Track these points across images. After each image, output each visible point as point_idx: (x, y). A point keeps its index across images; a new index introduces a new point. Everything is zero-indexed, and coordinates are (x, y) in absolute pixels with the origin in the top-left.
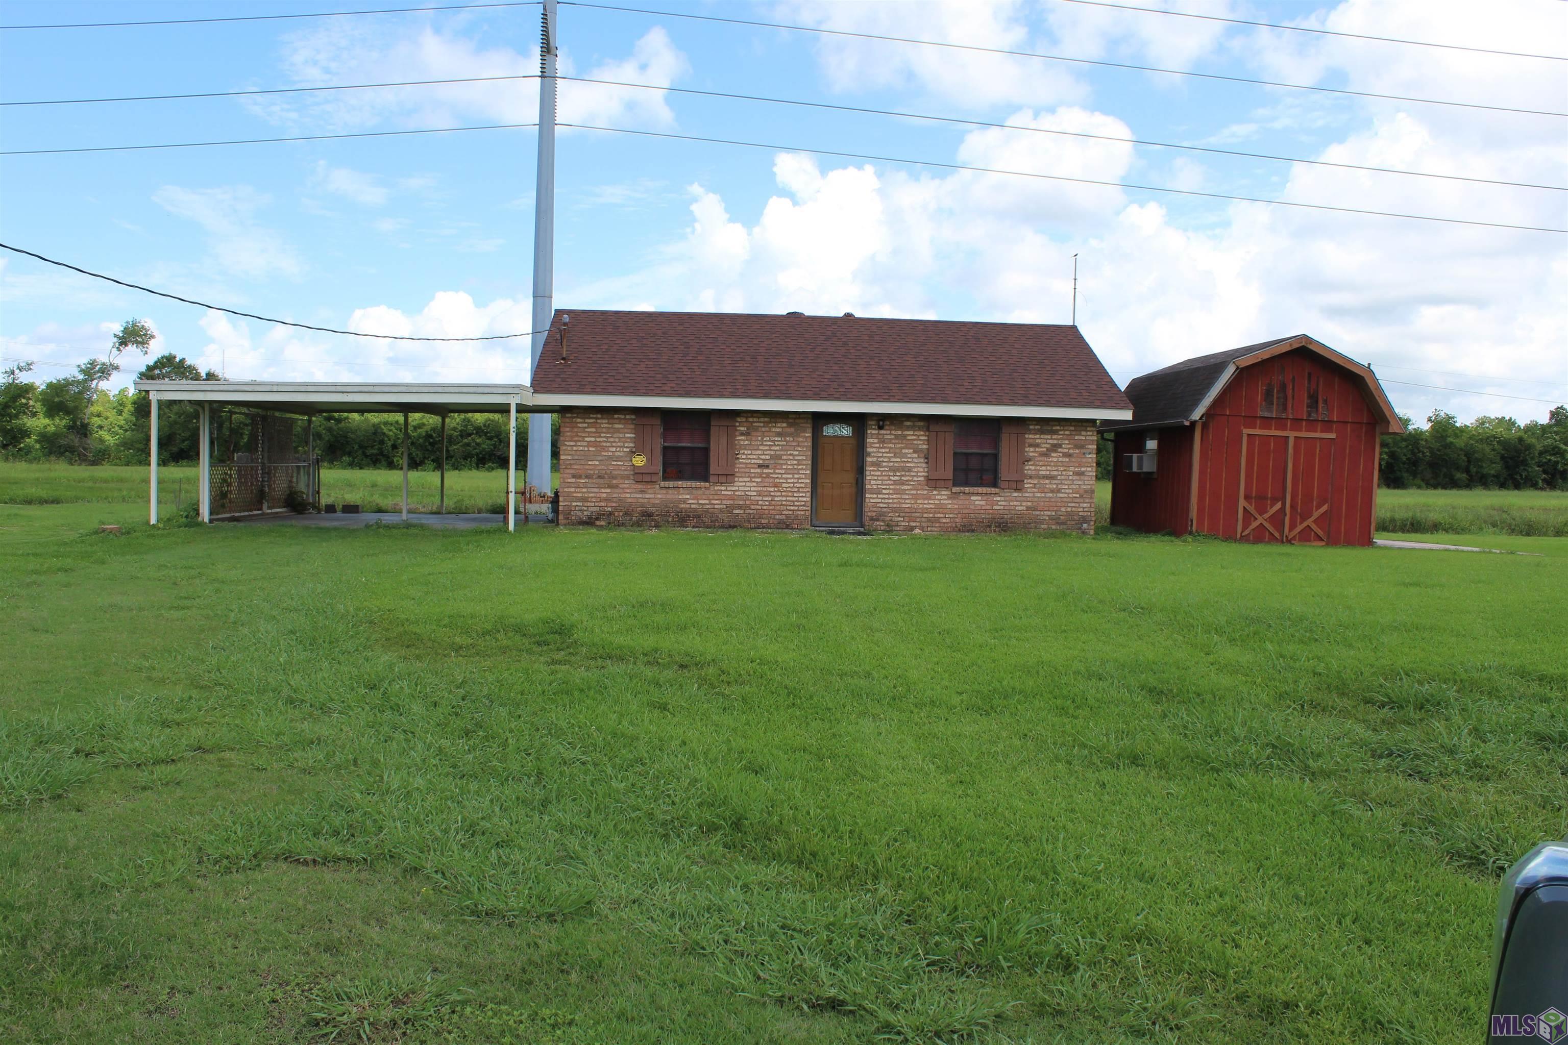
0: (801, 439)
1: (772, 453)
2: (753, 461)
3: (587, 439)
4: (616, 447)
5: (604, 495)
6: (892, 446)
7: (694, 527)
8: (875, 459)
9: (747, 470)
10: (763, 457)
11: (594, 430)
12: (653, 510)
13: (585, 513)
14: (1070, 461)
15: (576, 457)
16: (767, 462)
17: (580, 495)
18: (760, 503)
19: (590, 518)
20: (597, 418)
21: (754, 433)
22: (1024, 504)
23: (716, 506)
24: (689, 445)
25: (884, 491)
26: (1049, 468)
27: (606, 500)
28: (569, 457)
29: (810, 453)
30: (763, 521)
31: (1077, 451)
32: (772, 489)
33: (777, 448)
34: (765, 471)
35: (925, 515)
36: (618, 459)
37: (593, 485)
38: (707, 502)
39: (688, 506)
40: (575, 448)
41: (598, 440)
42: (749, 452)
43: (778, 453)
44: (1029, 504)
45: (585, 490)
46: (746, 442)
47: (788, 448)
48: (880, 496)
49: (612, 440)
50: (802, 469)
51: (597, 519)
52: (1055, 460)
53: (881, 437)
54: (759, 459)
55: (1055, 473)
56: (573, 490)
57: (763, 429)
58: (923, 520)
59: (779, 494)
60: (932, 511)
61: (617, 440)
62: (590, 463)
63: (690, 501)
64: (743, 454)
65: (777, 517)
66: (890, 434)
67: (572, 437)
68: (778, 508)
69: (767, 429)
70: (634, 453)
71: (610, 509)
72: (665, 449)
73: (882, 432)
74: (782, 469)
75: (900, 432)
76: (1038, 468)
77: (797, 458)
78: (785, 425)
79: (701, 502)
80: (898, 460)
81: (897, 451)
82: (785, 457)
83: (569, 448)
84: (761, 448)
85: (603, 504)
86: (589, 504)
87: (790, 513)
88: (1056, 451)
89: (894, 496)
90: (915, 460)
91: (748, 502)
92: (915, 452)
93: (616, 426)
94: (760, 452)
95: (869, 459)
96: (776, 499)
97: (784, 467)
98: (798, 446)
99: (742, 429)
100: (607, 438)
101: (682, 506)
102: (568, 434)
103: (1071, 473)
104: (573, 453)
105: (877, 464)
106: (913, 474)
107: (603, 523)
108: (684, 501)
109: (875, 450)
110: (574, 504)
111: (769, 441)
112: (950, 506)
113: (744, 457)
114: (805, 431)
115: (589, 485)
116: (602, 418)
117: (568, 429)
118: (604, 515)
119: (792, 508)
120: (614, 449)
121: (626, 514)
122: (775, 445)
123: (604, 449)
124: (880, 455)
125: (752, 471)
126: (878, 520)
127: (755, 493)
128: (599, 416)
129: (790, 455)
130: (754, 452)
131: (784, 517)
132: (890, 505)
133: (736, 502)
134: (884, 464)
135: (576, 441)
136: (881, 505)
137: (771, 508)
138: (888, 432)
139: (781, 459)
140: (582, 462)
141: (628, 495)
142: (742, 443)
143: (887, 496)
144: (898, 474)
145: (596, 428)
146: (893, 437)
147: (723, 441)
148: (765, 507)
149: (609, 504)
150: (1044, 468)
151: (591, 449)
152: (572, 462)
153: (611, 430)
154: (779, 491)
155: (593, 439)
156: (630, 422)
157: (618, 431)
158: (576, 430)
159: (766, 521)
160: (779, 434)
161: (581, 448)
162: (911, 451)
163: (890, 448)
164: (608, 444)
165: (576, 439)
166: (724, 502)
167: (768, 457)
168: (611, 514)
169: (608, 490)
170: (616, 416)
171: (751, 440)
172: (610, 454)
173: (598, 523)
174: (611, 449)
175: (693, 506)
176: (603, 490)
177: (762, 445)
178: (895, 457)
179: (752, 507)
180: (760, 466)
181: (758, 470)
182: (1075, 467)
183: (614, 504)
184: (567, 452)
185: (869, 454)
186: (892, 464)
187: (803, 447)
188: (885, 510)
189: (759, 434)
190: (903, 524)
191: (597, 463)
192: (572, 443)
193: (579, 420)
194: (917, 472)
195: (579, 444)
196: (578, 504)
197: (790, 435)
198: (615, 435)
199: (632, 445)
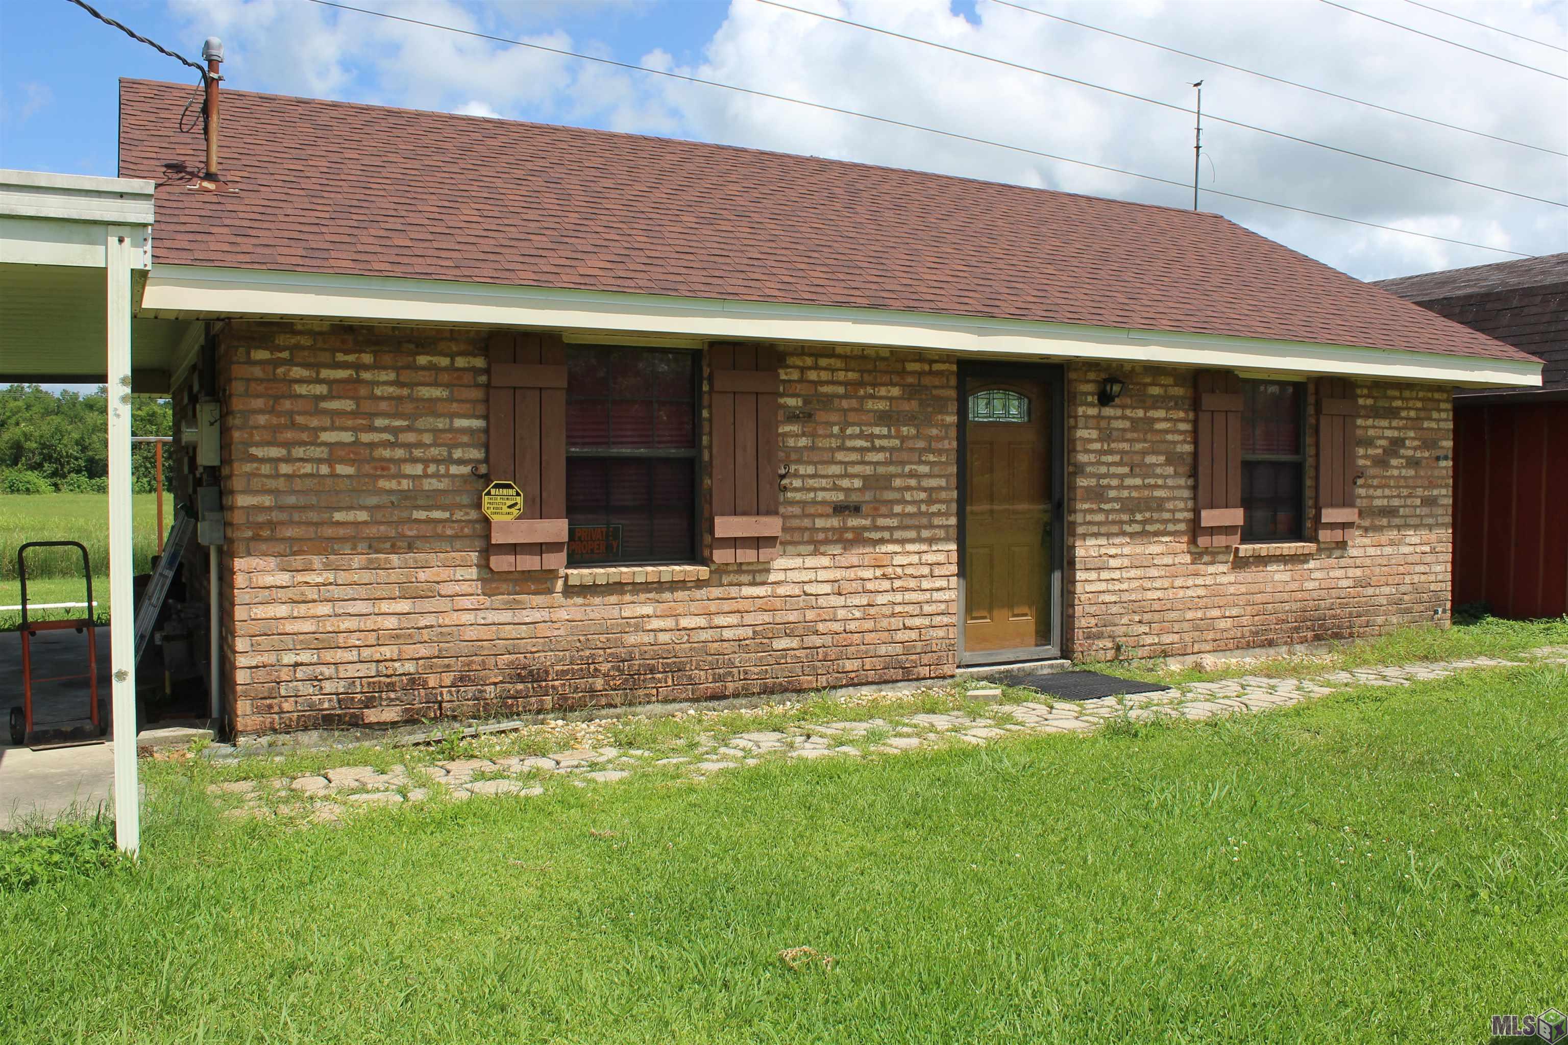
0: (934, 432)
1: (868, 470)
2: (821, 496)
3: (326, 437)
4: (426, 462)
5: (391, 623)
6: (1125, 446)
7: (666, 701)
8: (1093, 482)
9: (807, 522)
10: (845, 483)
11: (347, 405)
12: (545, 659)
13: (328, 687)
14: (1416, 477)
15: (291, 500)
16: (855, 498)
17: (308, 626)
18: (841, 613)
19: (344, 700)
20: (358, 367)
21: (821, 416)
22: (1351, 572)
23: (727, 634)
24: (642, 451)
25: (1113, 563)
26: (1387, 492)
27: (396, 637)
28: (267, 501)
29: (954, 469)
30: (849, 665)
31: (1427, 454)
32: (868, 574)
33: (880, 457)
34: (853, 522)
35: (1190, 615)
36: (433, 500)
37: (350, 592)
38: (702, 621)
39: (647, 638)
40: (285, 469)
41: (365, 437)
42: (810, 470)
43: (881, 470)
44: (1358, 572)
45: (324, 609)
46: (803, 442)
47: (905, 456)
48: (1105, 575)
49: (411, 437)
50: (939, 514)
51: (369, 704)
52: (1396, 472)
53: (1103, 424)
54: (836, 488)
55: (1396, 502)
56: (282, 610)
57: (845, 404)
58: (1186, 626)
59: (886, 585)
60: (1202, 603)
61: (427, 438)
62: (338, 516)
63: (656, 624)
64: (796, 475)
65: (883, 650)
66: (1124, 417)
67: (275, 429)
68: (884, 623)
69: (854, 403)
70: (486, 479)
71: (410, 667)
72: (572, 462)
73: (1108, 411)
74: (892, 515)
75: (1140, 413)
76: (1371, 492)
77: (926, 483)
78: (895, 391)
79: (684, 622)
80: (1138, 481)
81: (1137, 459)
82: (897, 483)
83: (266, 469)
84: (840, 456)
85: (387, 652)
86: (341, 655)
87: (914, 635)
88: (1396, 455)
89: (1133, 573)
90: (1170, 482)
91: (810, 615)
92: (1169, 462)
93: (426, 392)
94: (836, 469)
95: (1082, 482)
96: (881, 599)
97: (897, 509)
98: (929, 450)
99: (791, 402)
100: (395, 431)
101: (631, 639)
102: (262, 419)
103: (1418, 502)
104: (281, 484)
105: (1098, 494)
106: (1166, 516)
107: (390, 714)
108: (641, 621)
109: (1092, 458)
110: (289, 658)
111: (861, 436)
112: (1232, 590)
113: (797, 483)
114: (942, 410)
115: (336, 592)
116: (377, 366)
117: (259, 403)
118: (391, 687)
119: (917, 622)
120: (418, 469)
121: (462, 680)
122: (873, 449)
123: (384, 467)
124: (1103, 470)
125: (820, 523)
126: (1100, 636)
127: (827, 588)
128: (367, 358)
129: (912, 475)
130: (822, 470)
131: (899, 649)
132: (1125, 597)
133: (780, 617)
134: (1112, 494)
135: (287, 445)
136: (1108, 598)
137: (869, 625)
138: (1119, 412)
139: (890, 488)
140: (313, 516)
141: (467, 618)
142: (791, 442)
143: (1116, 575)
144: (1139, 517)
145: (357, 399)
146: (1127, 424)
147: (747, 436)
148: (852, 626)
149: (410, 651)
150: (1379, 492)
151: (341, 469)
152: (276, 516)
153: (408, 407)
154: (885, 576)
155: (347, 437)
156: (468, 378)
157: (431, 407)
158: (287, 404)
159: (856, 664)
160: (884, 418)
161: (308, 468)
162: (1162, 459)
163: (1122, 452)
164: (399, 453)
165: (289, 435)
166: (749, 619)
167: (858, 483)
168: (414, 682)
169: (404, 606)
170: (422, 360)
171: (813, 435)
172: (405, 484)
173: (372, 715)
174: (408, 469)
175: (663, 637)
176: (385, 606)
177: (842, 448)
178: (1132, 474)
179: (821, 627)
180: (839, 509)
181: (835, 522)
182: (1425, 488)
183: (423, 651)
184: (256, 483)
185: (1079, 469)
186: (1125, 494)
187: (940, 452)
188: (1115, 609)
189: (834, 417)
190: (1149, 640)
191: (363, 516)
192: (275, 452)
193: (297, 372)
194: (1173, 511)
195: (299, 452)
196: (305, 657)
197: (911, 419)
198: (421, 423)
199: (476, 454)
